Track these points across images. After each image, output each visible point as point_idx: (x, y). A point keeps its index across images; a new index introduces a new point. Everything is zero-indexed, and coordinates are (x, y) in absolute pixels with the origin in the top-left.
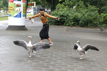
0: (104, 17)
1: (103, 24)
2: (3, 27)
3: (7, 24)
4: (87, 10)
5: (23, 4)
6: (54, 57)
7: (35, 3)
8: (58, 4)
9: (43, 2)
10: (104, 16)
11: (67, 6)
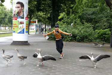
0: (98, 33)
1: (97, 39)
3: (12, 39)
4: (83, 27)
5: (26, 21)
6: (53, 69)
7: (37, 20)
8: (58, 22)
9: (44, 20)
11: (65, 24)
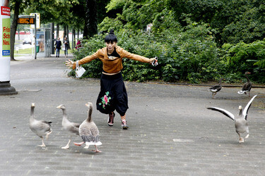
0: (232, 54)
1: (228, 72)
4: (184, 34)
7: (38, 15)
9: (61, 14)
10: (232, 50)
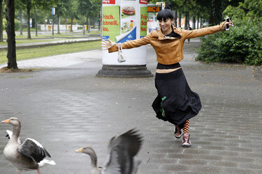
2: (85, 69)
3: (100, 60)
7: (164, 5)
8: (228, 8)
11: (250, 13)
